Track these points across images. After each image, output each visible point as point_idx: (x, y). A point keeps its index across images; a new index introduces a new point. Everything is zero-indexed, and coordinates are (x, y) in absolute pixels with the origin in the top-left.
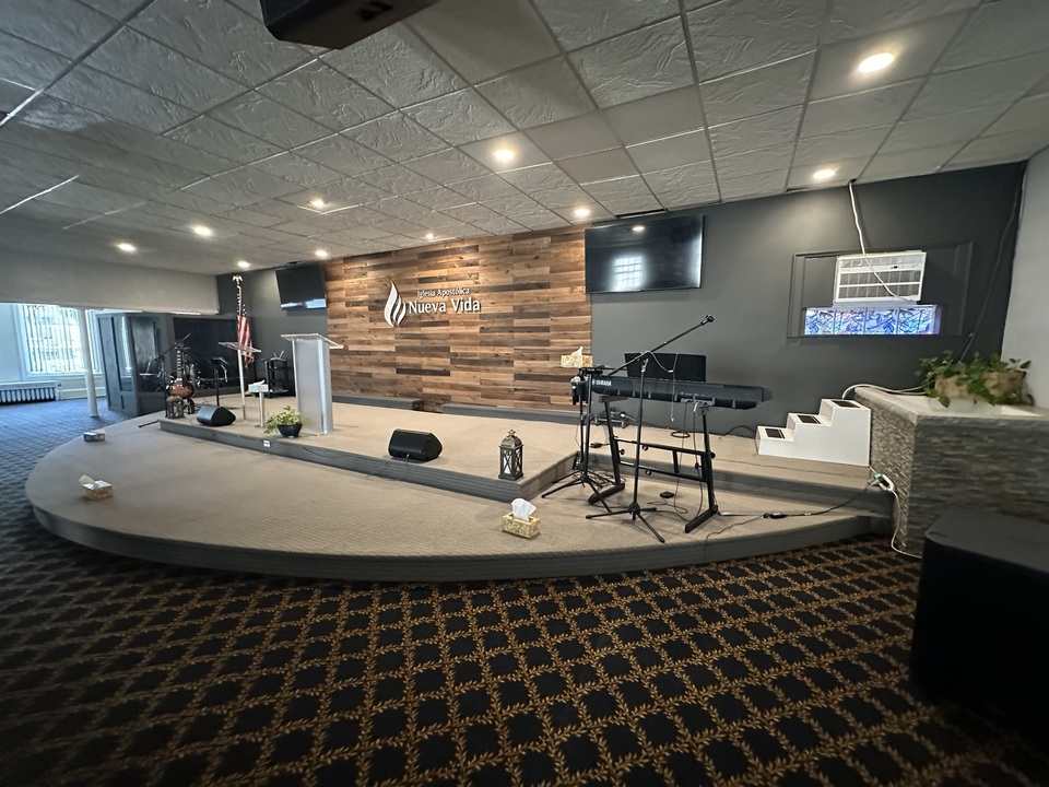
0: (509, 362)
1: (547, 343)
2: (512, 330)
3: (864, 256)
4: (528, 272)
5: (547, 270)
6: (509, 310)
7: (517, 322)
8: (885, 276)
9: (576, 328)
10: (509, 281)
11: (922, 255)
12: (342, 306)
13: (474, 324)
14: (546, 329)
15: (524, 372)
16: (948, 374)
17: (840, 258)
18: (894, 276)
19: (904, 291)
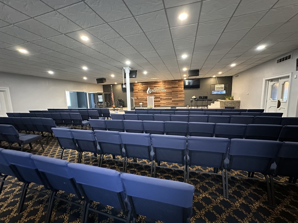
0: (171, 99)
1: (177, 96)
2: (171, 94)
3: (218, 85)
4: (175, 86)
5: (177, 85)
6: (171, 91)
7: (172, 93)
8: (220, 87)
9: (182, 94)
10: (171, 87)
11: (224, 85)
12: (137, 91)
13: (165, 93)
14: (177, 94)
15: (174, 100)
16: (227, 98)
17: (216, 85)
18: (221, 87)
19: (222, 89)
